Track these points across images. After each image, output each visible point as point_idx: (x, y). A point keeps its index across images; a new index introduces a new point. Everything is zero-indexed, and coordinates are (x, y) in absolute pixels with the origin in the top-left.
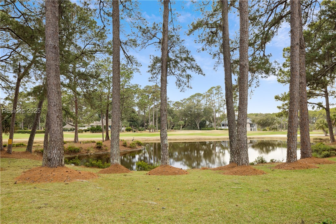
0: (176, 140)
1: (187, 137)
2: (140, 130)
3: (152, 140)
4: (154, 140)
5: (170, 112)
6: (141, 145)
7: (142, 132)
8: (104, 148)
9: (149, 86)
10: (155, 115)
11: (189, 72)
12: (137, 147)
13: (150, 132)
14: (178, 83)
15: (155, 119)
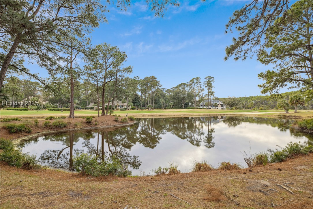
2: (141, 109)
5: (163, 96)
6: (133, 120)
7: (143, 110)
8: (94, 123)
9: (148, 77)
13: (148, 110)
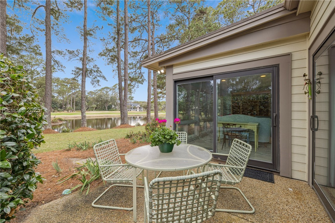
0: (90, 117)
1: (98, 115)
2: (58, 111)
3: (70, 118)
4: (72, 118)
6: (62, 121)
7: (61, 112)
9: (67, 79)
10: (73, 100)
11: (98, 78)
12: (59, 122)
13: (68, 112)
14: (92, 82)
15: (73, 103)
